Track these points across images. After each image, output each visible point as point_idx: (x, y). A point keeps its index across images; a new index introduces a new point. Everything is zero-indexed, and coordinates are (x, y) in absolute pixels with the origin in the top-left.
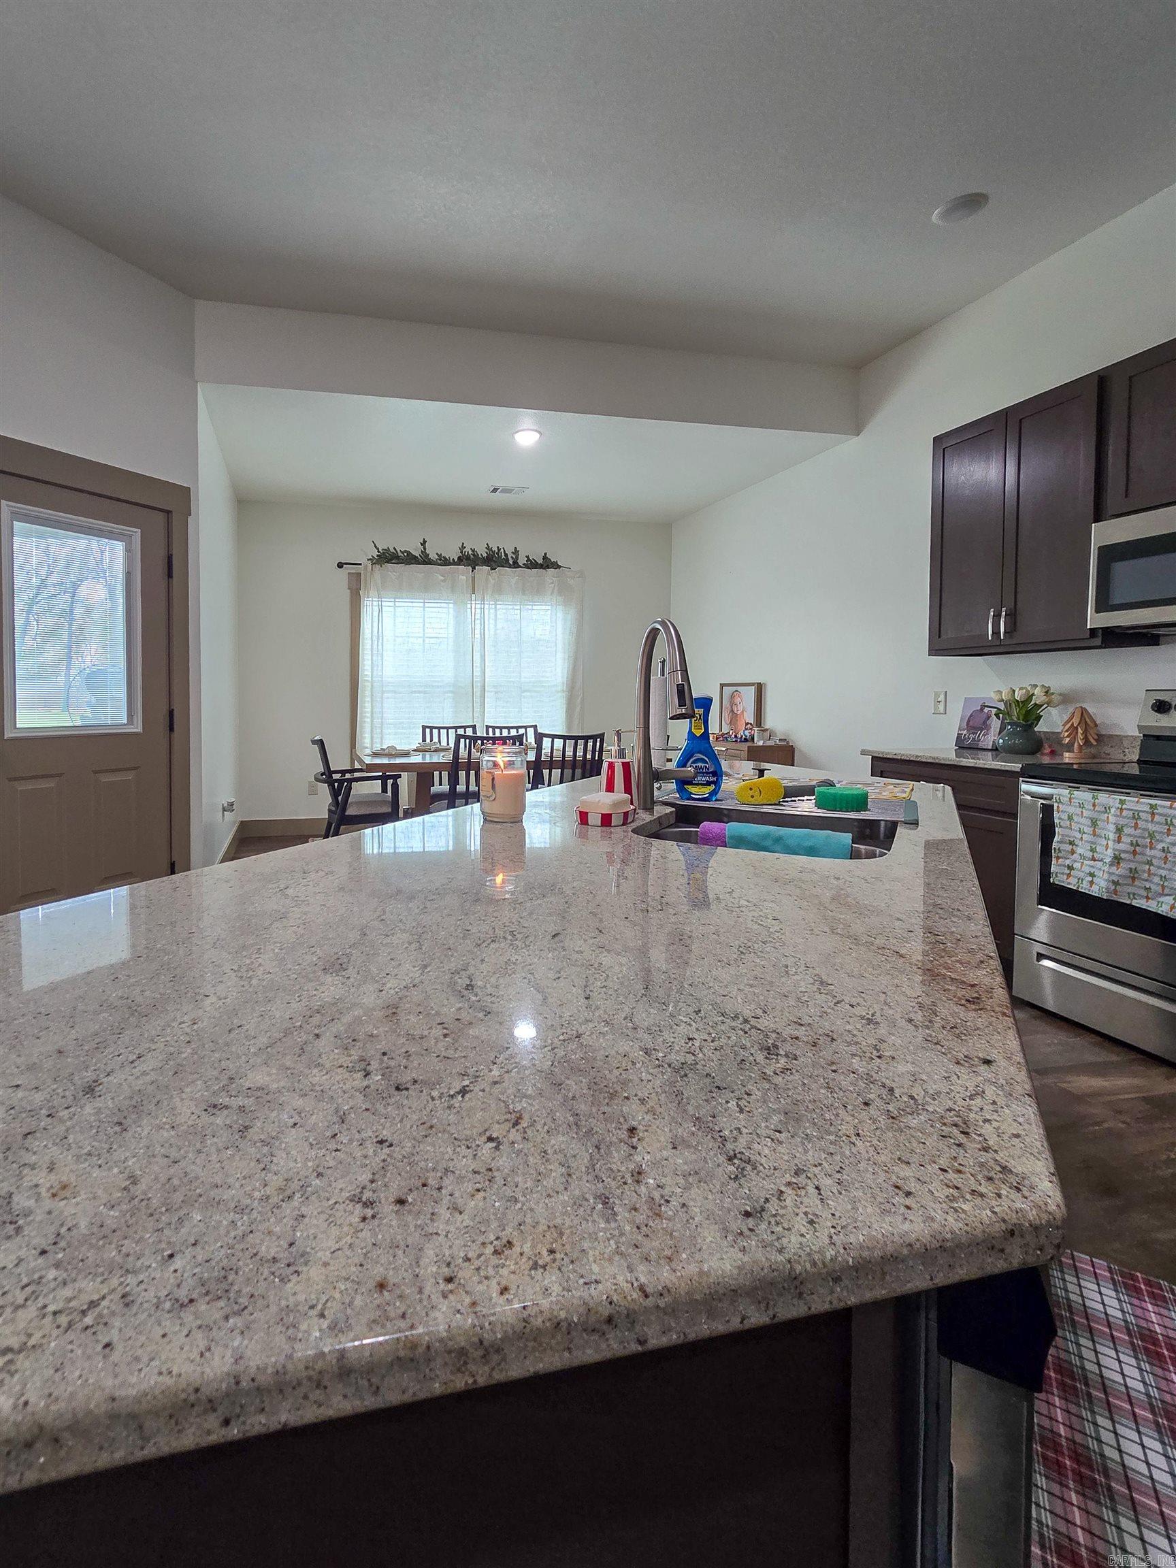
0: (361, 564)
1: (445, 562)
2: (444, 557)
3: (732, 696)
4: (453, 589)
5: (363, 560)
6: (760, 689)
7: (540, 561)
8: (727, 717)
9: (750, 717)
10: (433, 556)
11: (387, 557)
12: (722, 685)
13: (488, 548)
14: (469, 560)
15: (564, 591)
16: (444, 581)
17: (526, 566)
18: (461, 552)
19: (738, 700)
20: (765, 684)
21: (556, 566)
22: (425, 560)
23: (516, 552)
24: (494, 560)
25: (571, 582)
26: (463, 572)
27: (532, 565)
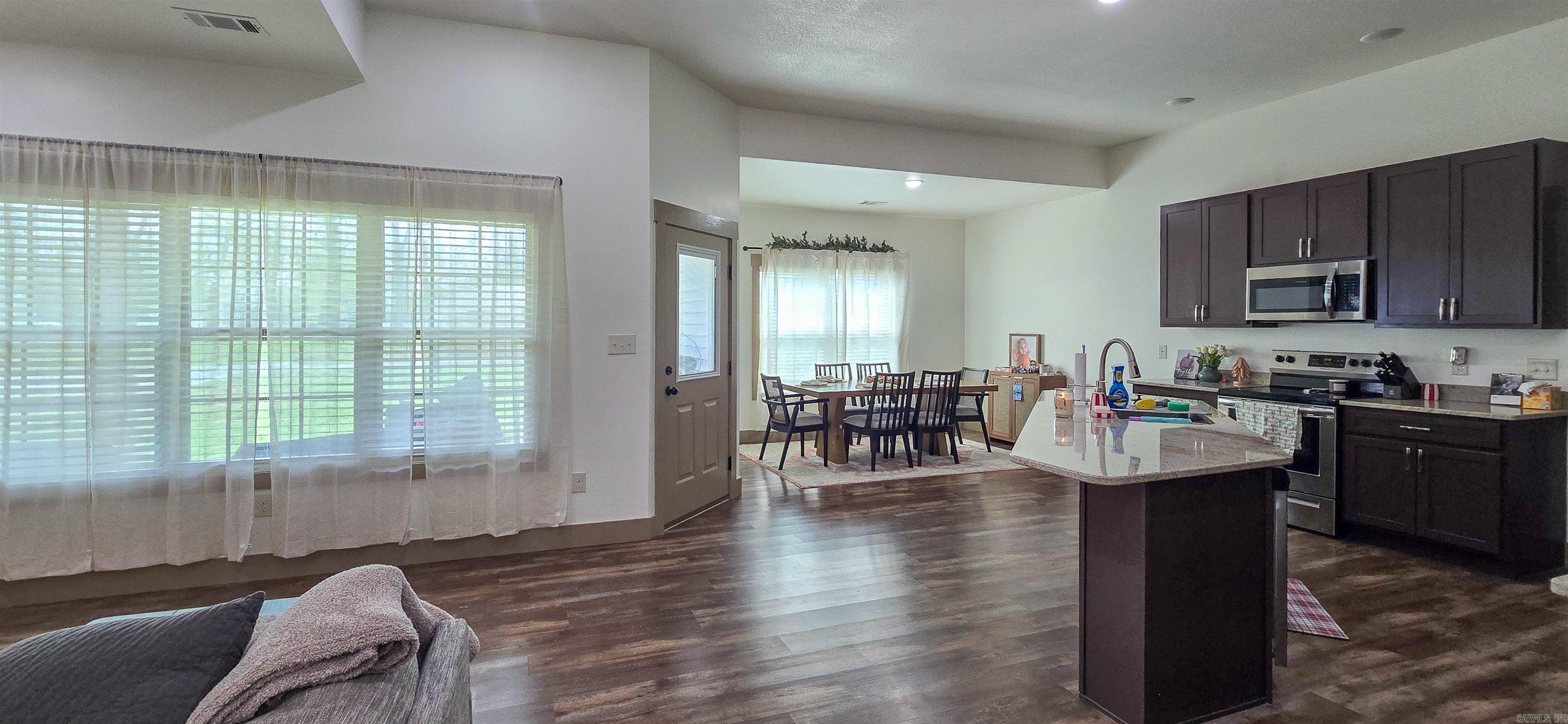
0: (761, 248)
1: (818, 247)
2: (817, 244)
3: (1019, 343)
4: (824, 265)
5: (765, 247)
6: (1040, 338)
7: (880, 246)
8: (1015, 356)
9: (1033, 356)
10: (811, 243)
11: (780, 244)
12: (1011, 335)
13: (847, 237)
14: (832, 245)
15: (897, 267)
16: (817, 260)
17: (872, 250)
18: (830, 240)
19: (1023, 345)
20: (1043, 335)
21: (892, 250)
22: (805, 246)
23: (864, 239)
24: (850, 246)
25: (902, 261)
26: (830, 253)
27: (875, 249)
